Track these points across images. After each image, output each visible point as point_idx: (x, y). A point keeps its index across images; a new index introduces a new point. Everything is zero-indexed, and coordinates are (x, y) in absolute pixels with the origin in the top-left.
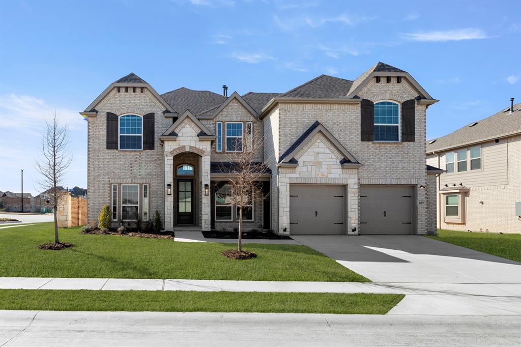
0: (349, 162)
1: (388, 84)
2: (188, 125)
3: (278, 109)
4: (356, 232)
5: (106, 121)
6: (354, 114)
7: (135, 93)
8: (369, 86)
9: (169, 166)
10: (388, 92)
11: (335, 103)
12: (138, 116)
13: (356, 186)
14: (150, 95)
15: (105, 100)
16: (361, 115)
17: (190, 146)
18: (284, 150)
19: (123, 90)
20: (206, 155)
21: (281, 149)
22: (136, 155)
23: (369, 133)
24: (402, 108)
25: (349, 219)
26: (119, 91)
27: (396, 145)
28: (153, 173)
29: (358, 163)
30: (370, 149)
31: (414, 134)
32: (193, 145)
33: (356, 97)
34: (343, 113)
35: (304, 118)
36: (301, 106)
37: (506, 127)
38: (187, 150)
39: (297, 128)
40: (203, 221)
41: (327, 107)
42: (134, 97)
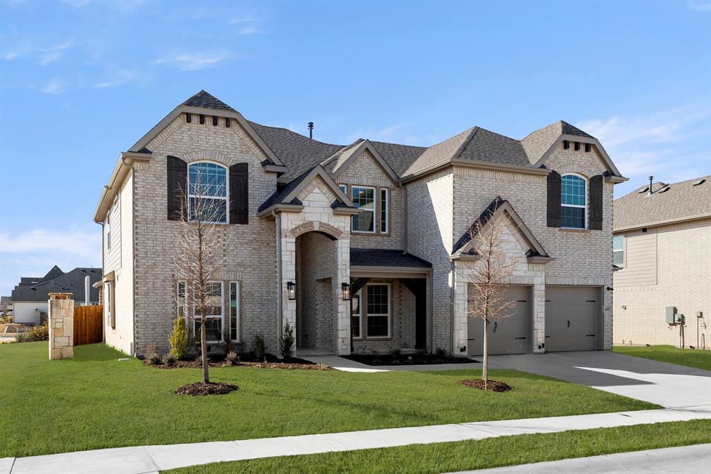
0: (537, 254)
1: (576, 152)
2: (317, 189)
3: (452, 175)
4: (543, 350)
5: (166, 171)
6: (539, 188)
7: (216, 127)
8: (556, 152)
9: (289, 253)
10: (576, 162)
11: (519, 173)
12: (219, 167)
13: (543, 288)
14: (241, 133)
15: (164, 134)
16: (548, 192)
17: (321, 223)
18: (459, 235)
19: (195, 120)
20: (343, 238)
21: (456, 233)
22: (219, 232)
23: (557, 216)
24: (590, 186)
25: (535, 331)
26: (189, 121)
27: (583, 234)
28: (247, 262)
29: (547, 256)
30: (556, 238)
31: (602, 220)
32: (324, 220)
33: (543, 167)
34: (528, 187)
35: (484, 190)
36: (480, 173)
37: (652, 213)
38: (316, 228)
39: (475, 204)
40: (340, 341)
41: (510, 176)
42: (215, 133)
